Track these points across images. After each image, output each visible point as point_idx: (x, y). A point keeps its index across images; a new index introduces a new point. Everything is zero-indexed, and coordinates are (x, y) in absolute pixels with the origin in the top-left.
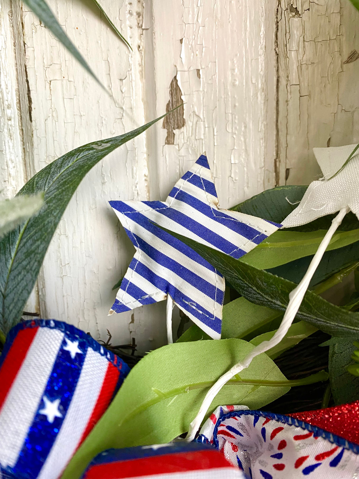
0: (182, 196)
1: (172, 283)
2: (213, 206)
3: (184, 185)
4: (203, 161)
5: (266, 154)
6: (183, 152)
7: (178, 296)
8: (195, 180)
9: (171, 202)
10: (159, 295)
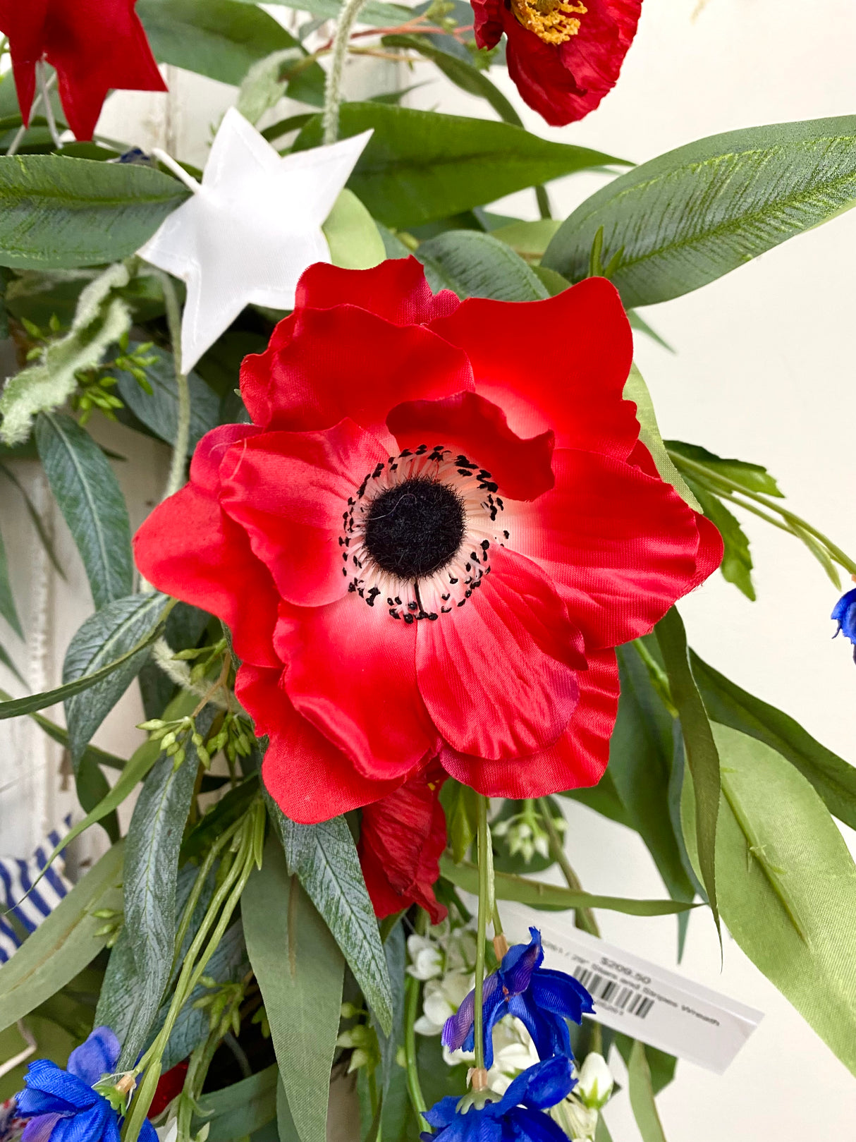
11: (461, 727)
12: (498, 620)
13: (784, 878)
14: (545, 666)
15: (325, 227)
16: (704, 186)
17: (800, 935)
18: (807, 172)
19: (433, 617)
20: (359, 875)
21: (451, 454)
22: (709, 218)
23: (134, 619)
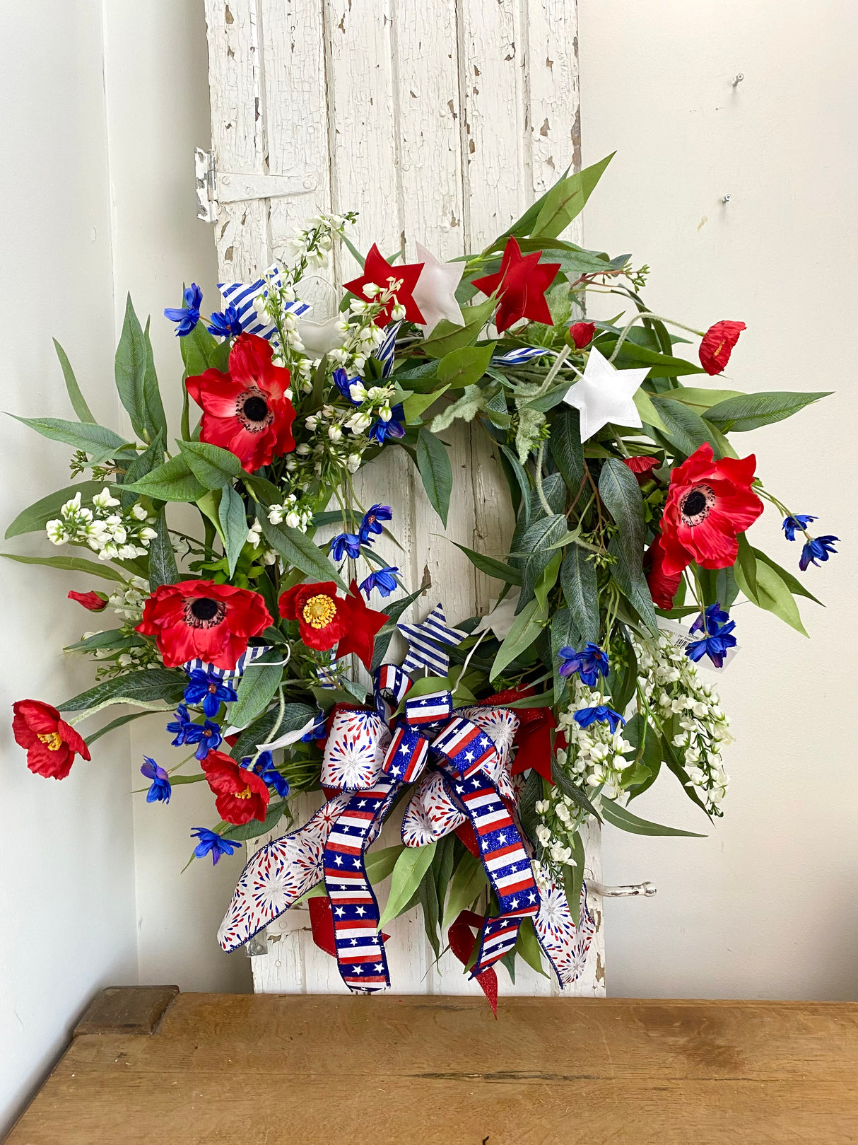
0: (431, 622)
1: (427, 660)
2: (444, 626)
3: (431, 617)
4: (440, 606)
5: (470, 600)
6: (430, 599)
7: (430, 665)
8: (437, 615)
9: (426, 625)
10: (421, 665)
11: (705, 554)
12: (710, 527)
13: (769, 591)
14: (724, 537)
15: (633, 398)
16: (757, 405)
17: (775, 601)
18: (784, 405)
19: (695, 525)
20: (650, 597)
21: (705, 487)
22: (756, 412)
23: (556, 523)
